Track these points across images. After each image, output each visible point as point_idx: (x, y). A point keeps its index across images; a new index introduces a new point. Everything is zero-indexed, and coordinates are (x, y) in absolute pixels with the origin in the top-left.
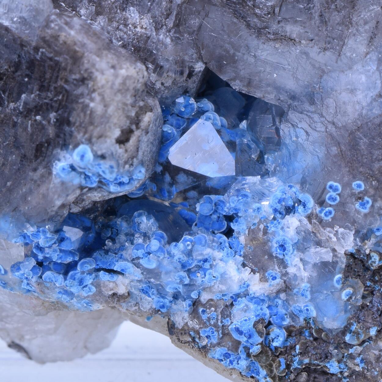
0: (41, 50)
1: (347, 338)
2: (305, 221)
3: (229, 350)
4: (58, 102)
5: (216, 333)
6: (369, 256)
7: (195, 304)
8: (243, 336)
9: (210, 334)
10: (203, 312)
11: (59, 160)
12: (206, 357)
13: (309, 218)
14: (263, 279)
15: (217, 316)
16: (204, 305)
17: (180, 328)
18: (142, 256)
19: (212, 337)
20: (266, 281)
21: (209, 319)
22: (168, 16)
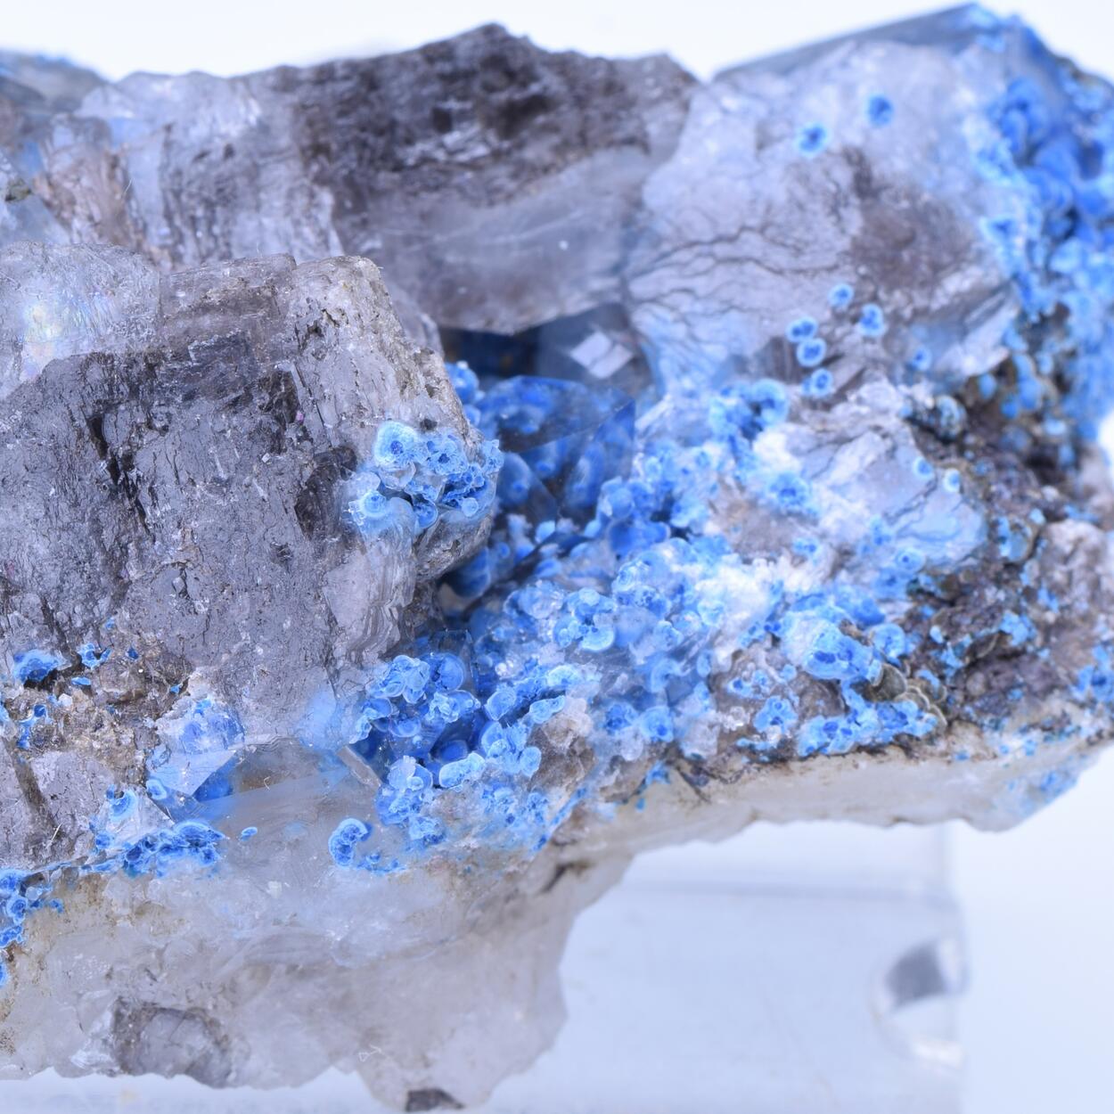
0: (190, 348)
1: (1005, 551)
2: (791, 428)
3: (826, 717)
4: (284, 403)
5: (786, 704)
6: (935, 411)
7: (713, 682)
8: (838, 661)
9: (777, 713)
10: (738, 685)
11: (354, 498)
12: (792, 772)
13: (794, 418)
14: (799, 560)
15: (767, 672)
16: (732, 673)
17: (714, 751)
18: (580, 634)
19: (782, 718)
20: (803, 560)
21: (758, 690)
22: (326, 242)
